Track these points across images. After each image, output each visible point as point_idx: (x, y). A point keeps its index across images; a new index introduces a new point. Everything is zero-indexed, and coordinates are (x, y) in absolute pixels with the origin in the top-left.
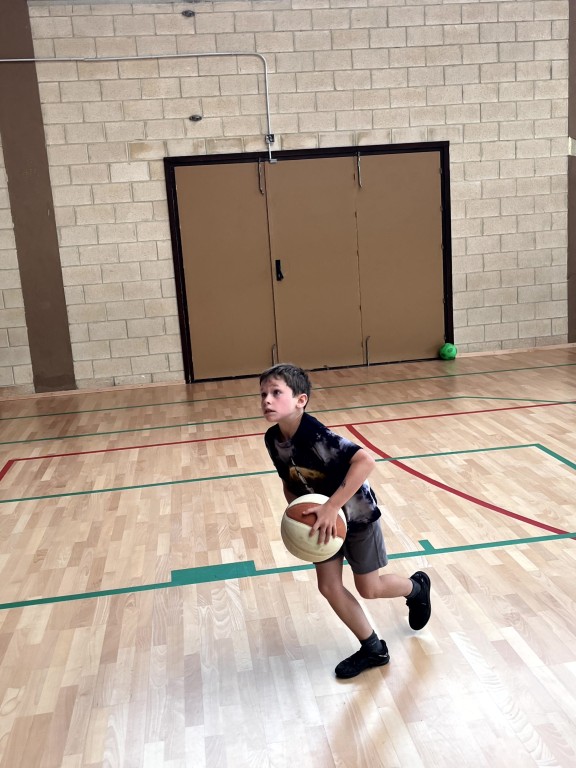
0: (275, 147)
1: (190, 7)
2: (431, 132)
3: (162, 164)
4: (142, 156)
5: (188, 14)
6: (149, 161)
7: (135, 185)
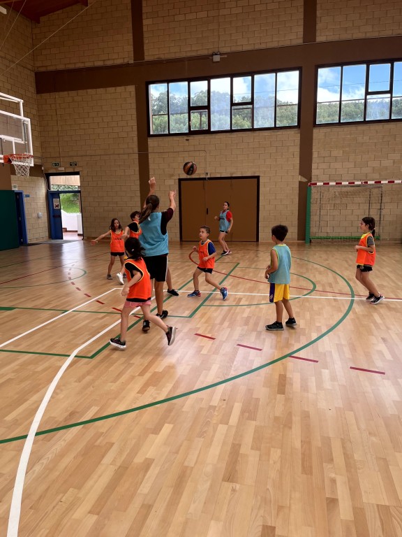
0: (209, 176)
1: (188, 138)
2: (255, 173)
3: (178, 180)
5: (187, 140)
6: (174, 179)
7: (171, 185)
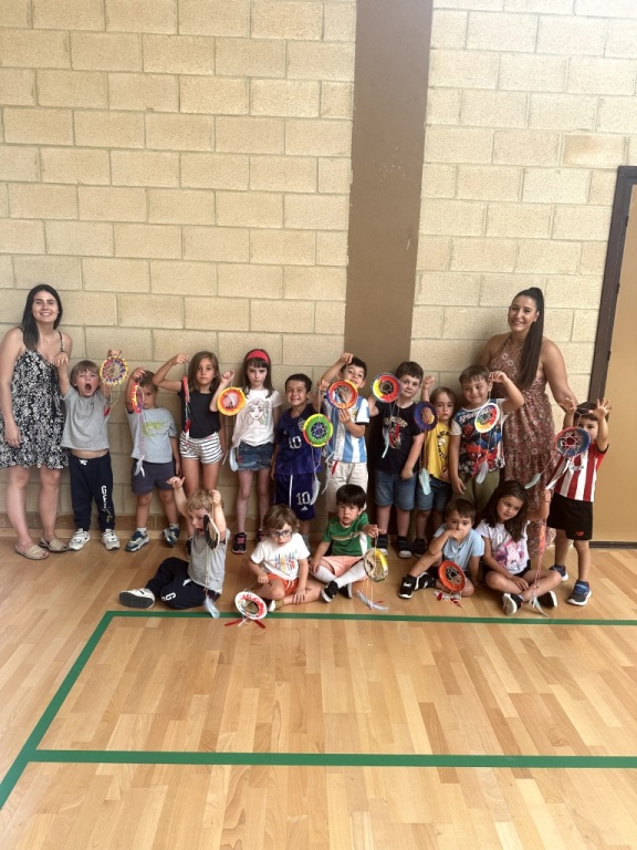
3: (613, 177)
4: (583, 159)
6: (593, 170)
7: (560, 210)
